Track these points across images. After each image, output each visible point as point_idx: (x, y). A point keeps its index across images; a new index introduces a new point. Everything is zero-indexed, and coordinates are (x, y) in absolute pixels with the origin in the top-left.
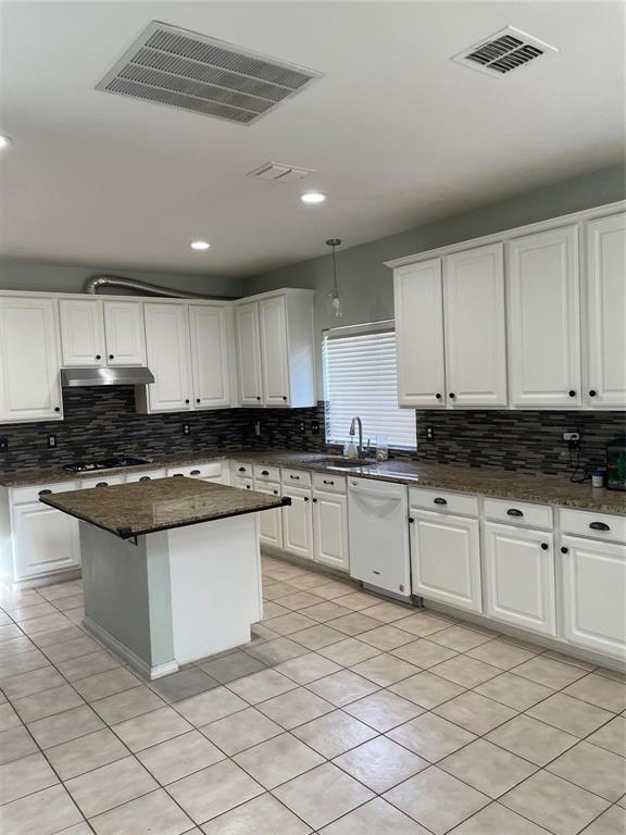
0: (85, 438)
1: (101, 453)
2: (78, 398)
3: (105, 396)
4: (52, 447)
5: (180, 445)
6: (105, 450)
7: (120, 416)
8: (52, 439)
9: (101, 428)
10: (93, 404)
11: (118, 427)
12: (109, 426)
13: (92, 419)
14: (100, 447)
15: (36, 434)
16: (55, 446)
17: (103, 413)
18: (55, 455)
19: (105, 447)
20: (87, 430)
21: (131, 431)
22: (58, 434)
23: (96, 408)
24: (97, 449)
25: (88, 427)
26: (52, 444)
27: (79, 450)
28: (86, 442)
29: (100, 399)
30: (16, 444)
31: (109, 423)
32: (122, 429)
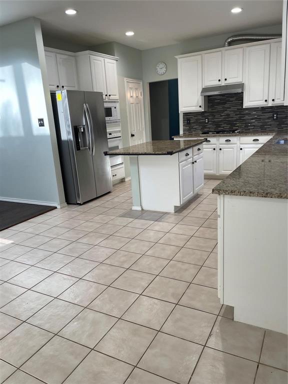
0: (220, 119)
1: (227, 127)
2: (219, 101)
3: (231, 99)
4: (207, 123)
5: (270, 125)
6: (229, 126)
7: (238, 109)
8: (207, 120)
9: (228, 115)
10: (225, 103)
11: (236, 115)
12: (232, 114)
13: (224, 111)
14: (227, 124)
15: (200, 117)
16: (208, 123)
17: (230, 108)
18: (208, 127)
19: (229, 124)
20: (222, 116)
21: (243, 117)
22: (209, 118)
23: (226, 106)
24: (226, 125)
25: (222, 114)
26: (207, 122)
27: (217, 125)
28: (221, 121)
29: (229, 101)
30: (193, 121)
31: (232, 113)
32: (239, 116)
